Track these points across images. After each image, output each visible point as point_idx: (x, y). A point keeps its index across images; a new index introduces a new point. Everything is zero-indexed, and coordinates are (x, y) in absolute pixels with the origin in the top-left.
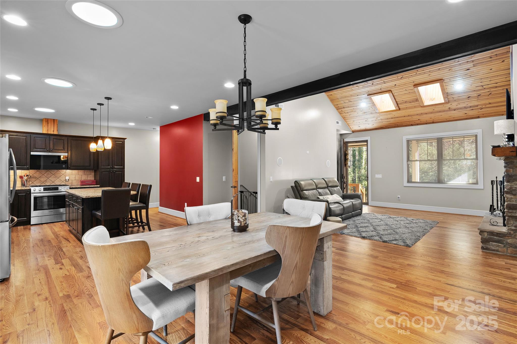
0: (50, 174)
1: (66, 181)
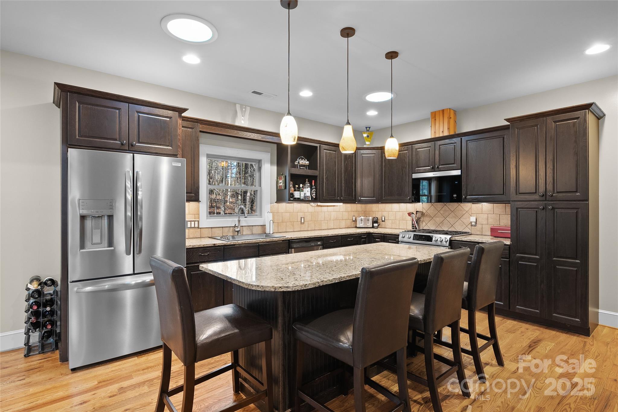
0: (448, 211)
1: (472, 225)
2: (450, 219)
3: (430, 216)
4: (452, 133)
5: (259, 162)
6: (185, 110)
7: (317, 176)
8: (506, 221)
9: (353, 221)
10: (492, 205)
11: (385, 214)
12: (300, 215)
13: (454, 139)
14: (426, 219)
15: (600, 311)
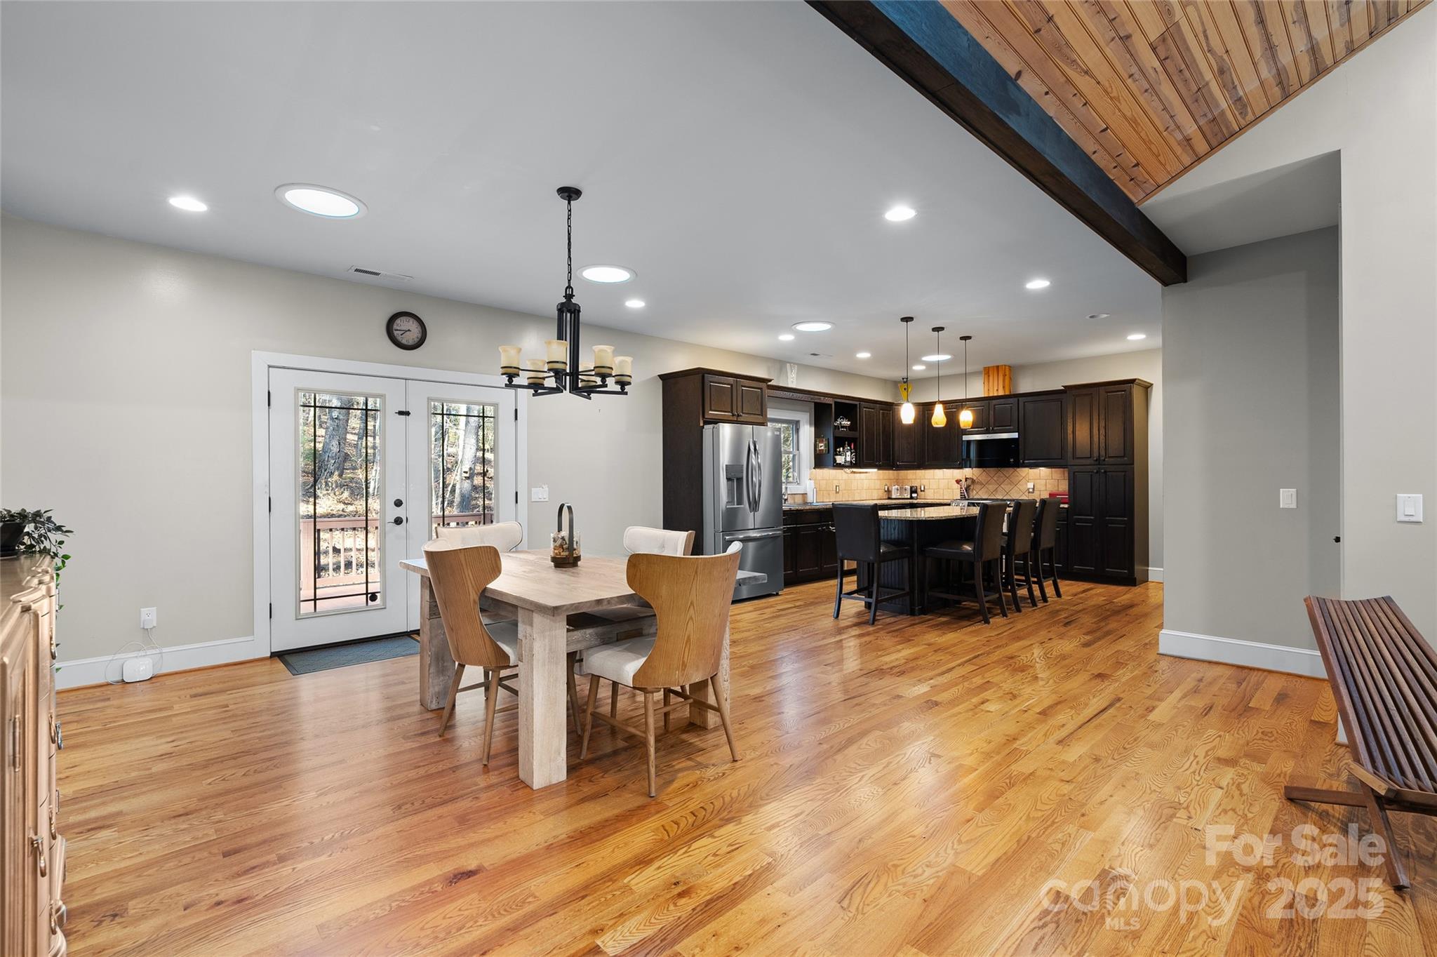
0: (1003, 477)
1: (1029, 492)
2: (1006, 487)
3: (982, 484)
4: (1007, 393)
5: (797, 423)
6: (770, 381)
7: (856, 438)
8: (1064, 487)
9: (885, 491)
10: (1050, 470)
11: (924, 482)
12: (836, 483)
13: (1011, 399)
14: (978, 487)
15: (1150, 568)
